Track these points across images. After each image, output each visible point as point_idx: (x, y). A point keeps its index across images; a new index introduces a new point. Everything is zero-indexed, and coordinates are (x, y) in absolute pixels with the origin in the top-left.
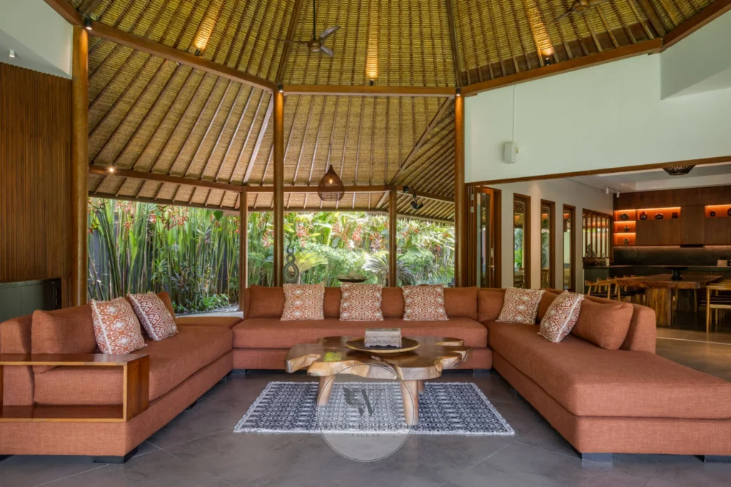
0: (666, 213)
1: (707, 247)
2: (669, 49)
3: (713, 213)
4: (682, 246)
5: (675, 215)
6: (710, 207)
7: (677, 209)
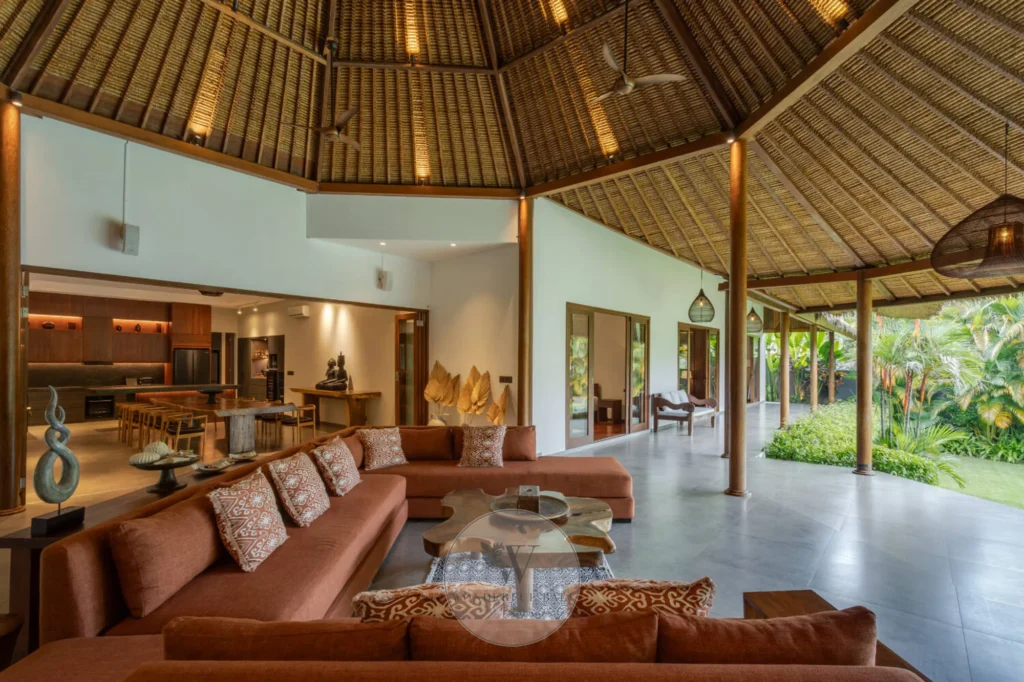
0: (60, 323)
1: (116, 365)
2: (319, 195)
3: (119, 328)
4: (86, 363)
5: (72, 326)
6: (116, 321)
7: (76, 319)
